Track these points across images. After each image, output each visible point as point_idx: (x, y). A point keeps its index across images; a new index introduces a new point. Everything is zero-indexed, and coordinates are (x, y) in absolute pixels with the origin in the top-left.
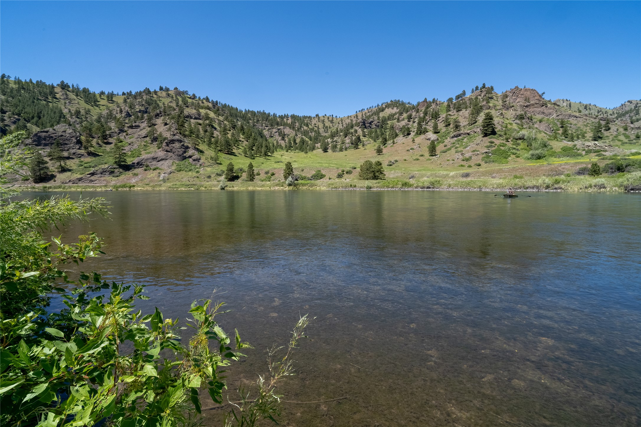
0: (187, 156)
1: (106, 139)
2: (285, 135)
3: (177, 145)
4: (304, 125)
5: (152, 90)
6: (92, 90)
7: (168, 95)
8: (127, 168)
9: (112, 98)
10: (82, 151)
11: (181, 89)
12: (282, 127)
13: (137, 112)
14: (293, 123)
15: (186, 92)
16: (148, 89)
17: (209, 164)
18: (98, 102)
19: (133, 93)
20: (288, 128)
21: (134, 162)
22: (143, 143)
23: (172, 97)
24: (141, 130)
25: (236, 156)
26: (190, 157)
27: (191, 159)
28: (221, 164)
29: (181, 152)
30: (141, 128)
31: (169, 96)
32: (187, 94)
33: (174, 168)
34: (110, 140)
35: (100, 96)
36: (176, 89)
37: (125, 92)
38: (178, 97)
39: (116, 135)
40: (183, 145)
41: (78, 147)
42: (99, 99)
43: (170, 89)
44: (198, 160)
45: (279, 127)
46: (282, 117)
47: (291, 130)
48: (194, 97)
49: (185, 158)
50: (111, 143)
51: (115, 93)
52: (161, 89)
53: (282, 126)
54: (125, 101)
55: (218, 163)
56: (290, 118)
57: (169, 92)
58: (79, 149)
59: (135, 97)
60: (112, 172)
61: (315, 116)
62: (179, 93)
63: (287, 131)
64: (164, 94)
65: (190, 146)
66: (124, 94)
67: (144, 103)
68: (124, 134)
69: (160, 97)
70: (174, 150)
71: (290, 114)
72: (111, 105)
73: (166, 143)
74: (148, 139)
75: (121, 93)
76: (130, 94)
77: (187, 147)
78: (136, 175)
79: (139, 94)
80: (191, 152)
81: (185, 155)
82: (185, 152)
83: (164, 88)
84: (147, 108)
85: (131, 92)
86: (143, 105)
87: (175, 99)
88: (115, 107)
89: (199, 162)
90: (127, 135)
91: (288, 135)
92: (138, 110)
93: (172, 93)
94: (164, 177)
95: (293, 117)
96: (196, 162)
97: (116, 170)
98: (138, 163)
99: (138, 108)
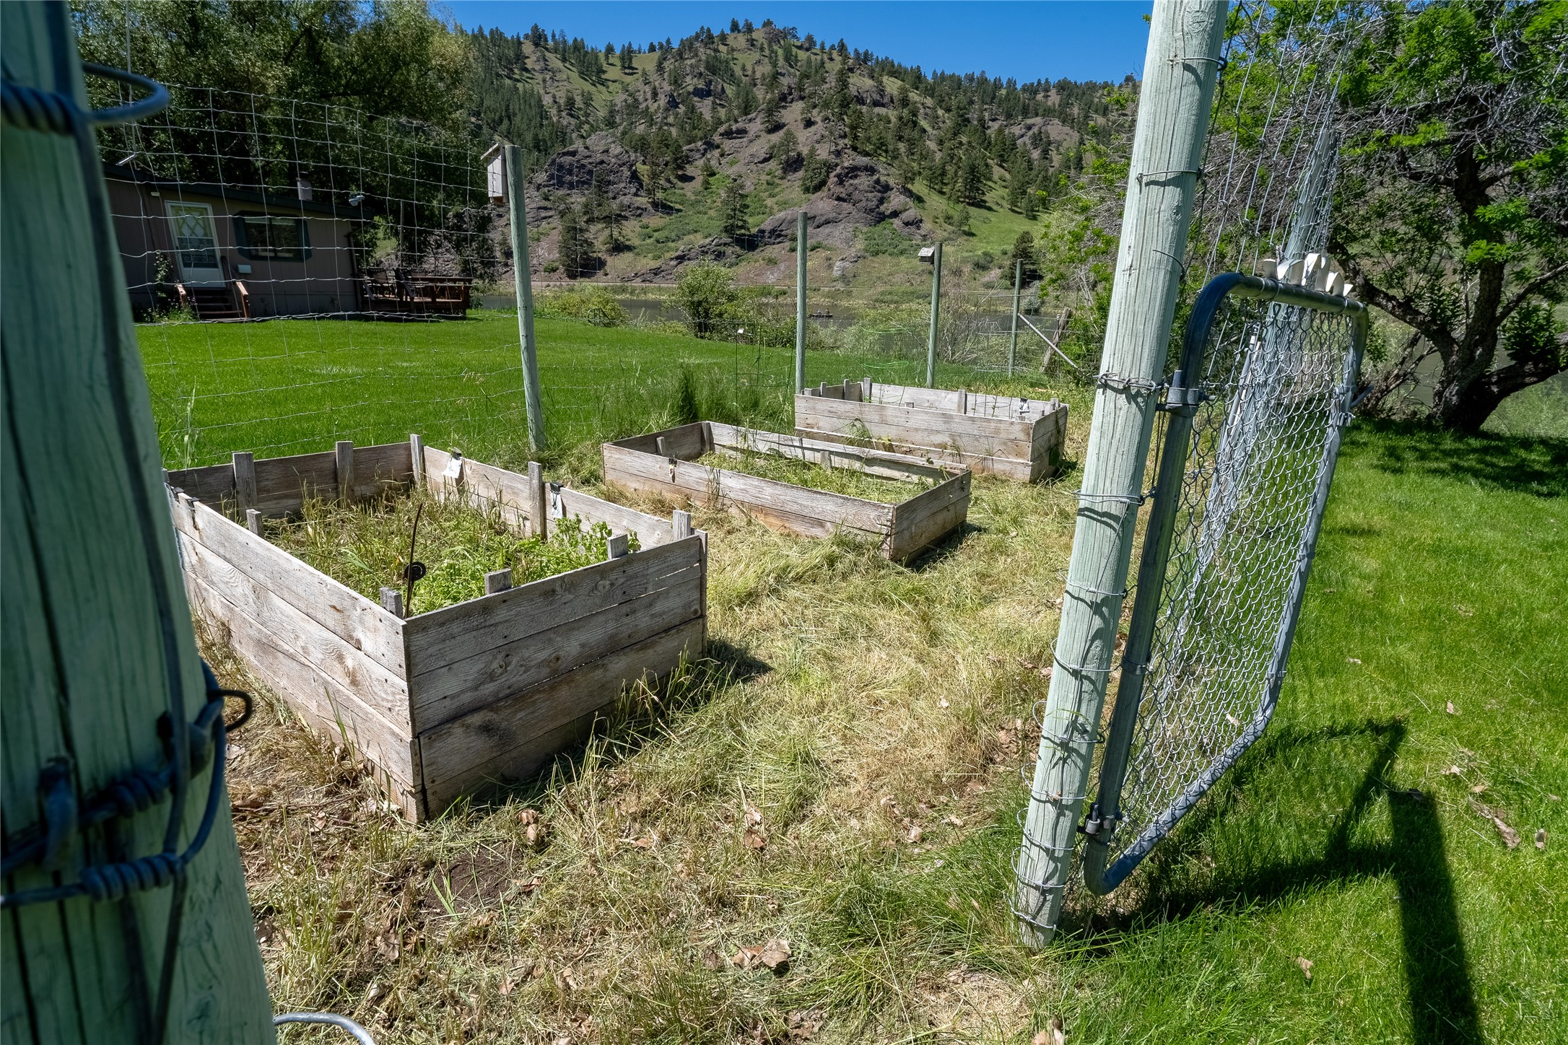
0: (888, 213)
1: (682, 168)
2: (1049, 143)
3: (864, 181)
4: (1096, 112)
5: (716, 33)
6: (589, 44)
7: (752, 42)
8: (750, 243)
9: (630, 59)
10: (643, 201)
11: (779, 25)
12: (1038, 120)
13: (689, 93)
14: (1065, 104)
15: (791, 33)
16: (709, 30)
17: (945, 234)
18: (604, 72)
19: (676, 45)
20: (1056, 121)
21: (762, 227)
22: (764, 178)
23: (762, 49)
24: (751, 141)
25: (990, 209)
26: (895, 214)
27: (897, 222)
28: (973, 235)
29: (875, 202)
30: (751, 134)
31: (753, 45)
32: (794, 36)
33: (860, 245)
34: (690, 170)
35: (607, 58)
36: (768, 23)
37: (656, 44)
38: (775, 48)
39: (698, 156)
40: (878, 182)
41: (634, 190)
42: (605, 67)
43: (755, 27)
44: (916, 223)
45: (1029, 121)
46: (1032, 90)
47: (1067, 129)
48: (810, 44)
49: (882, 218)
50: (691, 179)
51: (635, 47)
52: (735, 27)
53: (1037, 115)
54: (660, 68)
55: (965, 233)
56: (1053, 92)
57: (754, 35)
58: (636, 195)
59: (680, 55)
60: (719, 256)
61: (1122, 80)
62: (777, 36)
63: (1056, 130)
64: (740, 41)
65: (891, 182)
66: (652, 49)
67: (702, 69)
68: (716, 153)
69: (733, 50)
70: (856, 195)
71: (1053, 80)
72: (628, 79)
73: (838, 176)
74: (773, 165)
75: (646, 47)
76: (666, 49)
77: (887, 188)
78: (772, 262)
79: (688, 46)
80: (896, 200)
81: (882, 208)
82: (881, 201)
83: (741, 25)
84: (710, 82)
85: (668, 42)
86: (701, 74)
87: (767, 52)
88: (640, 85)
89: (919, 228)
90: (722, 155)
91: (1059, 144)
92: (691, 89)
93: (759, 35)
94: (844, 269)
95: (1063, 87)
96: (913, 229)
97: (729, 250)
98: (773, 232)
99: (691, 83)
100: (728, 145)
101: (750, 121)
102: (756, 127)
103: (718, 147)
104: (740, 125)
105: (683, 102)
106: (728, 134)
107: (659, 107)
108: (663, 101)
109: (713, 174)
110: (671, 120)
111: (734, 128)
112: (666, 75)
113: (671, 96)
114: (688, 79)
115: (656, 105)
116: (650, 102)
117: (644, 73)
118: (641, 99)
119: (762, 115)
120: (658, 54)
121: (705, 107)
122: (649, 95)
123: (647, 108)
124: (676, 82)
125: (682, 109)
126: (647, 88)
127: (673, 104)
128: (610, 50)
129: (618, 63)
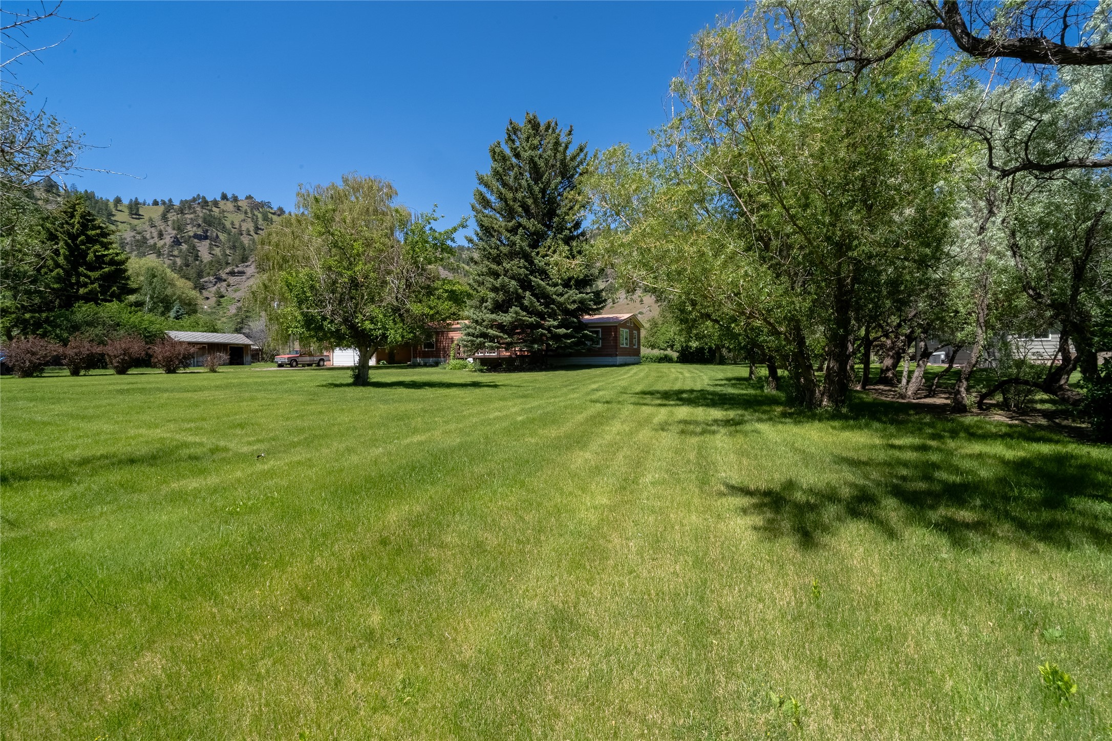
100: (232, 280)
101: (247, 266)
102: (251, 270)
103: (225, 280)
104: (240, 269)
105: (185, 242)
106: (232, 273)
107: (165, 244)
108: (168, 240)
109: (223, 297)
110: (176, 253)
111: (236, 270)
112: (169, 223)
113: (176, 237)
114: (189, 227)
115: (162, 242)
116: (156, 239)
117: (151, 220)
118: (148, 236)
119: (254, 264)
120: (161, 209)
121: (203, 248)
122: (155, 234)
123: (155, 244)
124: (179, 228)
125: (184, 247)
126: (153, 230)
127: (177, 242)
128: (118, 201)
129: (127, 211)
